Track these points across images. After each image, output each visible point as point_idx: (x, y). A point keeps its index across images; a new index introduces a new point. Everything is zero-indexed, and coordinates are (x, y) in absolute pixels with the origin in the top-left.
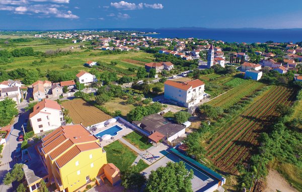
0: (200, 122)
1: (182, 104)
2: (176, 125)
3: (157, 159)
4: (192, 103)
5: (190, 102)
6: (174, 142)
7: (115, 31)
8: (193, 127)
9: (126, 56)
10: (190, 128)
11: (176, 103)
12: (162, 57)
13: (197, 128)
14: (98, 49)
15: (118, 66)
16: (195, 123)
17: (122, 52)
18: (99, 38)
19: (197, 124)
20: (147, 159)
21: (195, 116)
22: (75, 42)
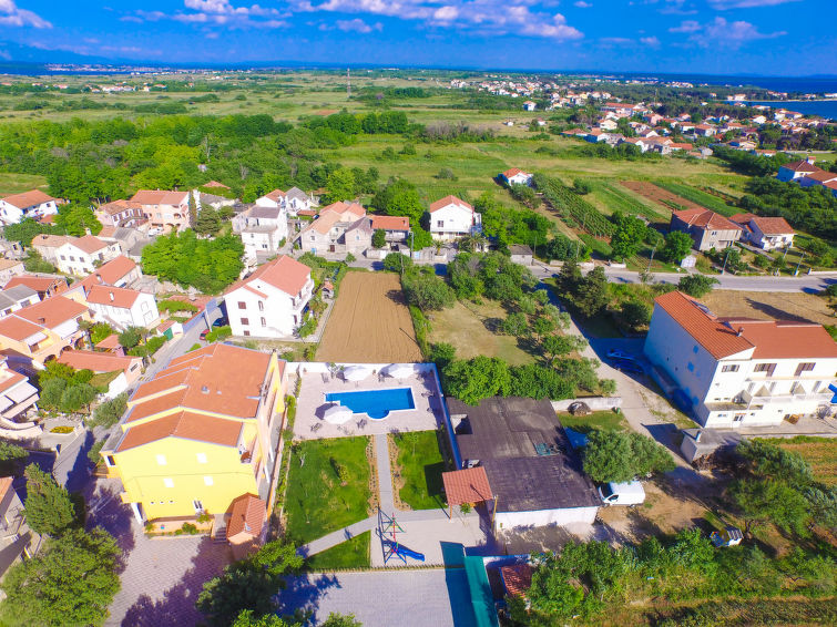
0: (701, 511)
1: (687, 404)
2: (572, 476)
3: (411, 561)
4: (731, 414)
5: (727, 407)
6: (523, 535)
7: (676, 85)
8: (652, 514)
9: (647, 169)
10: (633, 512)
11: (668, 389)
12: (772, 197)
13: (665, 528)
14: (574, 136)
15: (589, 199)
16: (672, 503)
17: (643, 155)
18: (608, 100)
19: (677, 513)
20: (386, 543)
21: (706, 473)
22: (532, 107)
